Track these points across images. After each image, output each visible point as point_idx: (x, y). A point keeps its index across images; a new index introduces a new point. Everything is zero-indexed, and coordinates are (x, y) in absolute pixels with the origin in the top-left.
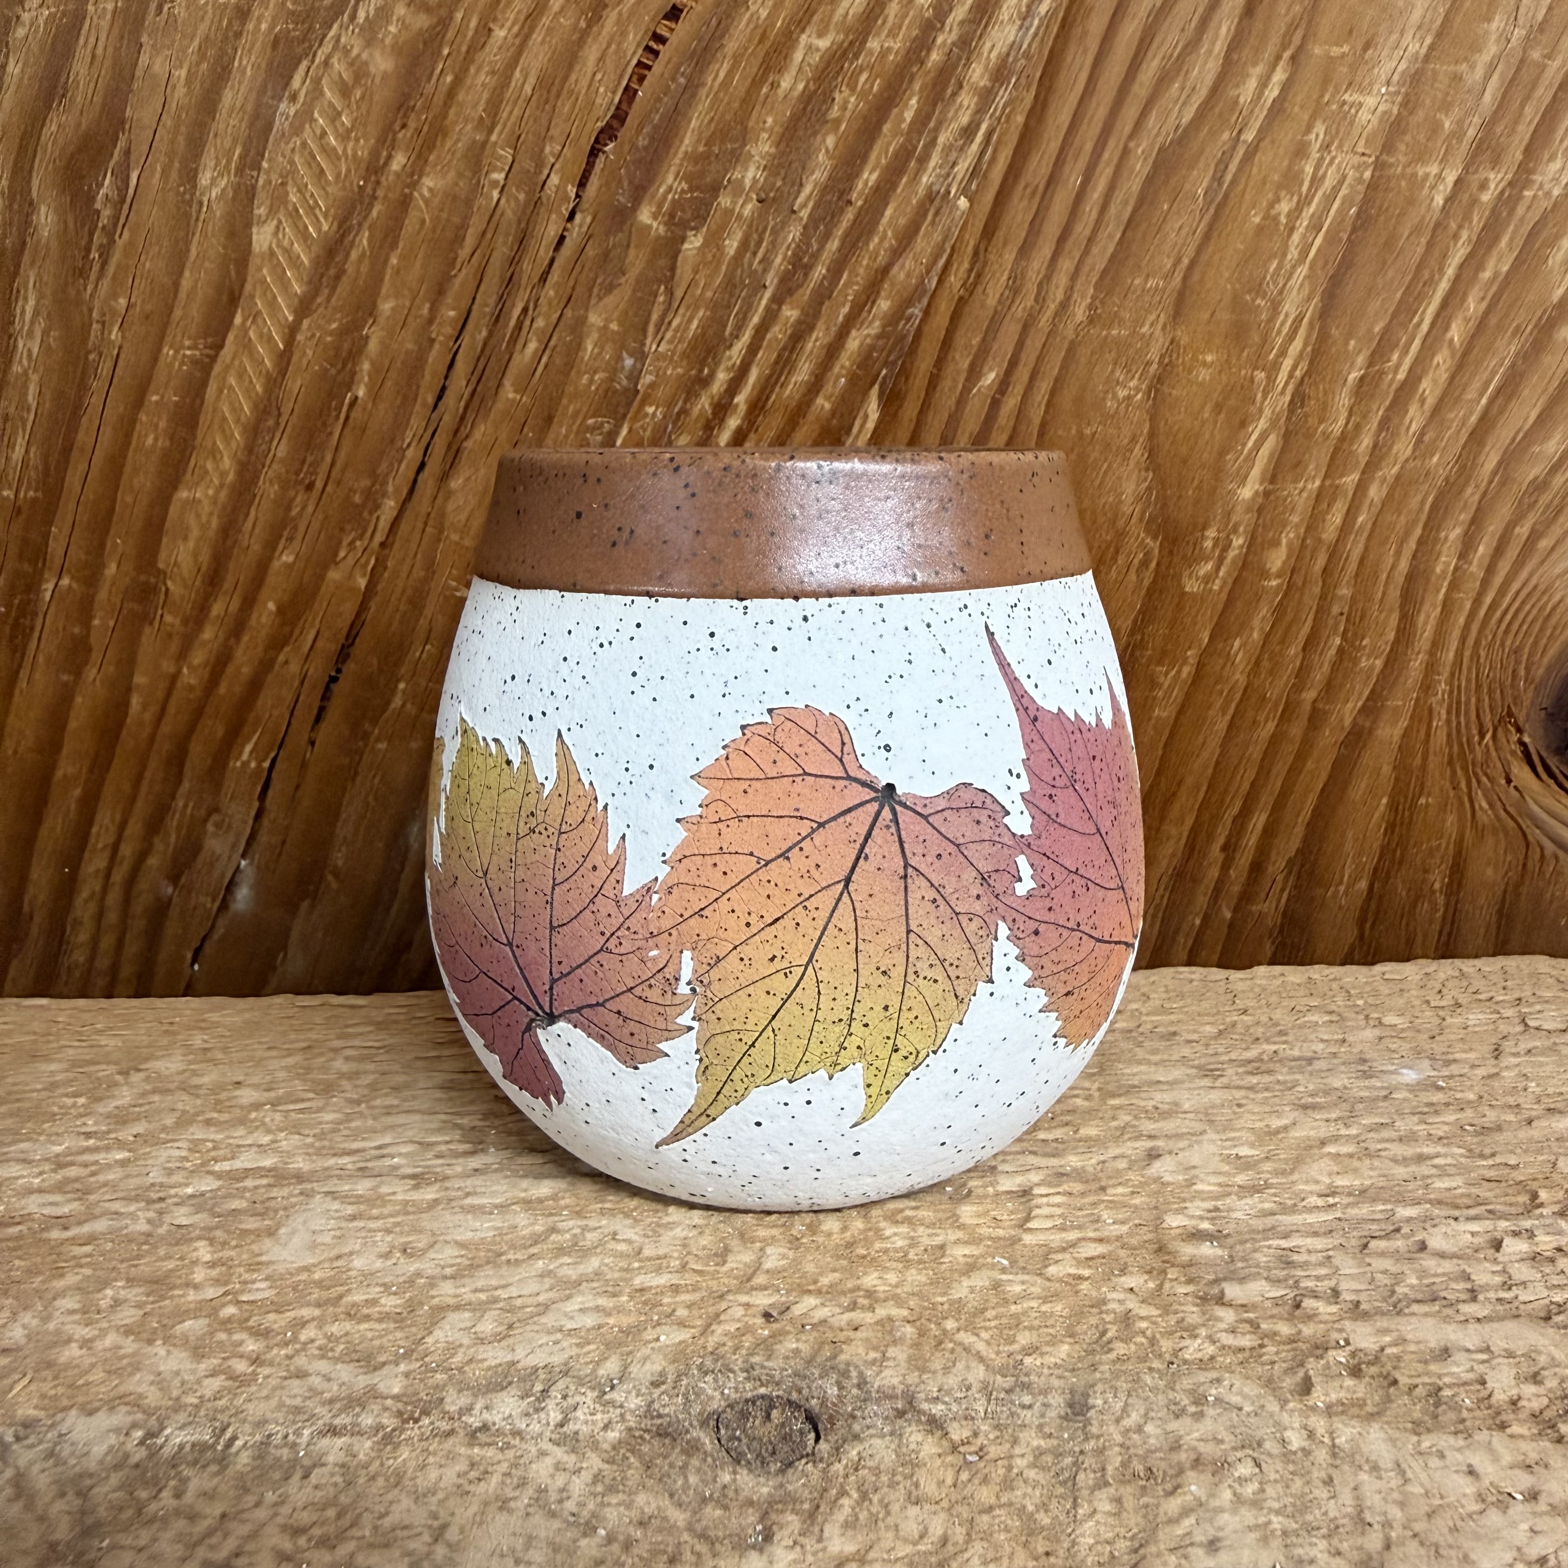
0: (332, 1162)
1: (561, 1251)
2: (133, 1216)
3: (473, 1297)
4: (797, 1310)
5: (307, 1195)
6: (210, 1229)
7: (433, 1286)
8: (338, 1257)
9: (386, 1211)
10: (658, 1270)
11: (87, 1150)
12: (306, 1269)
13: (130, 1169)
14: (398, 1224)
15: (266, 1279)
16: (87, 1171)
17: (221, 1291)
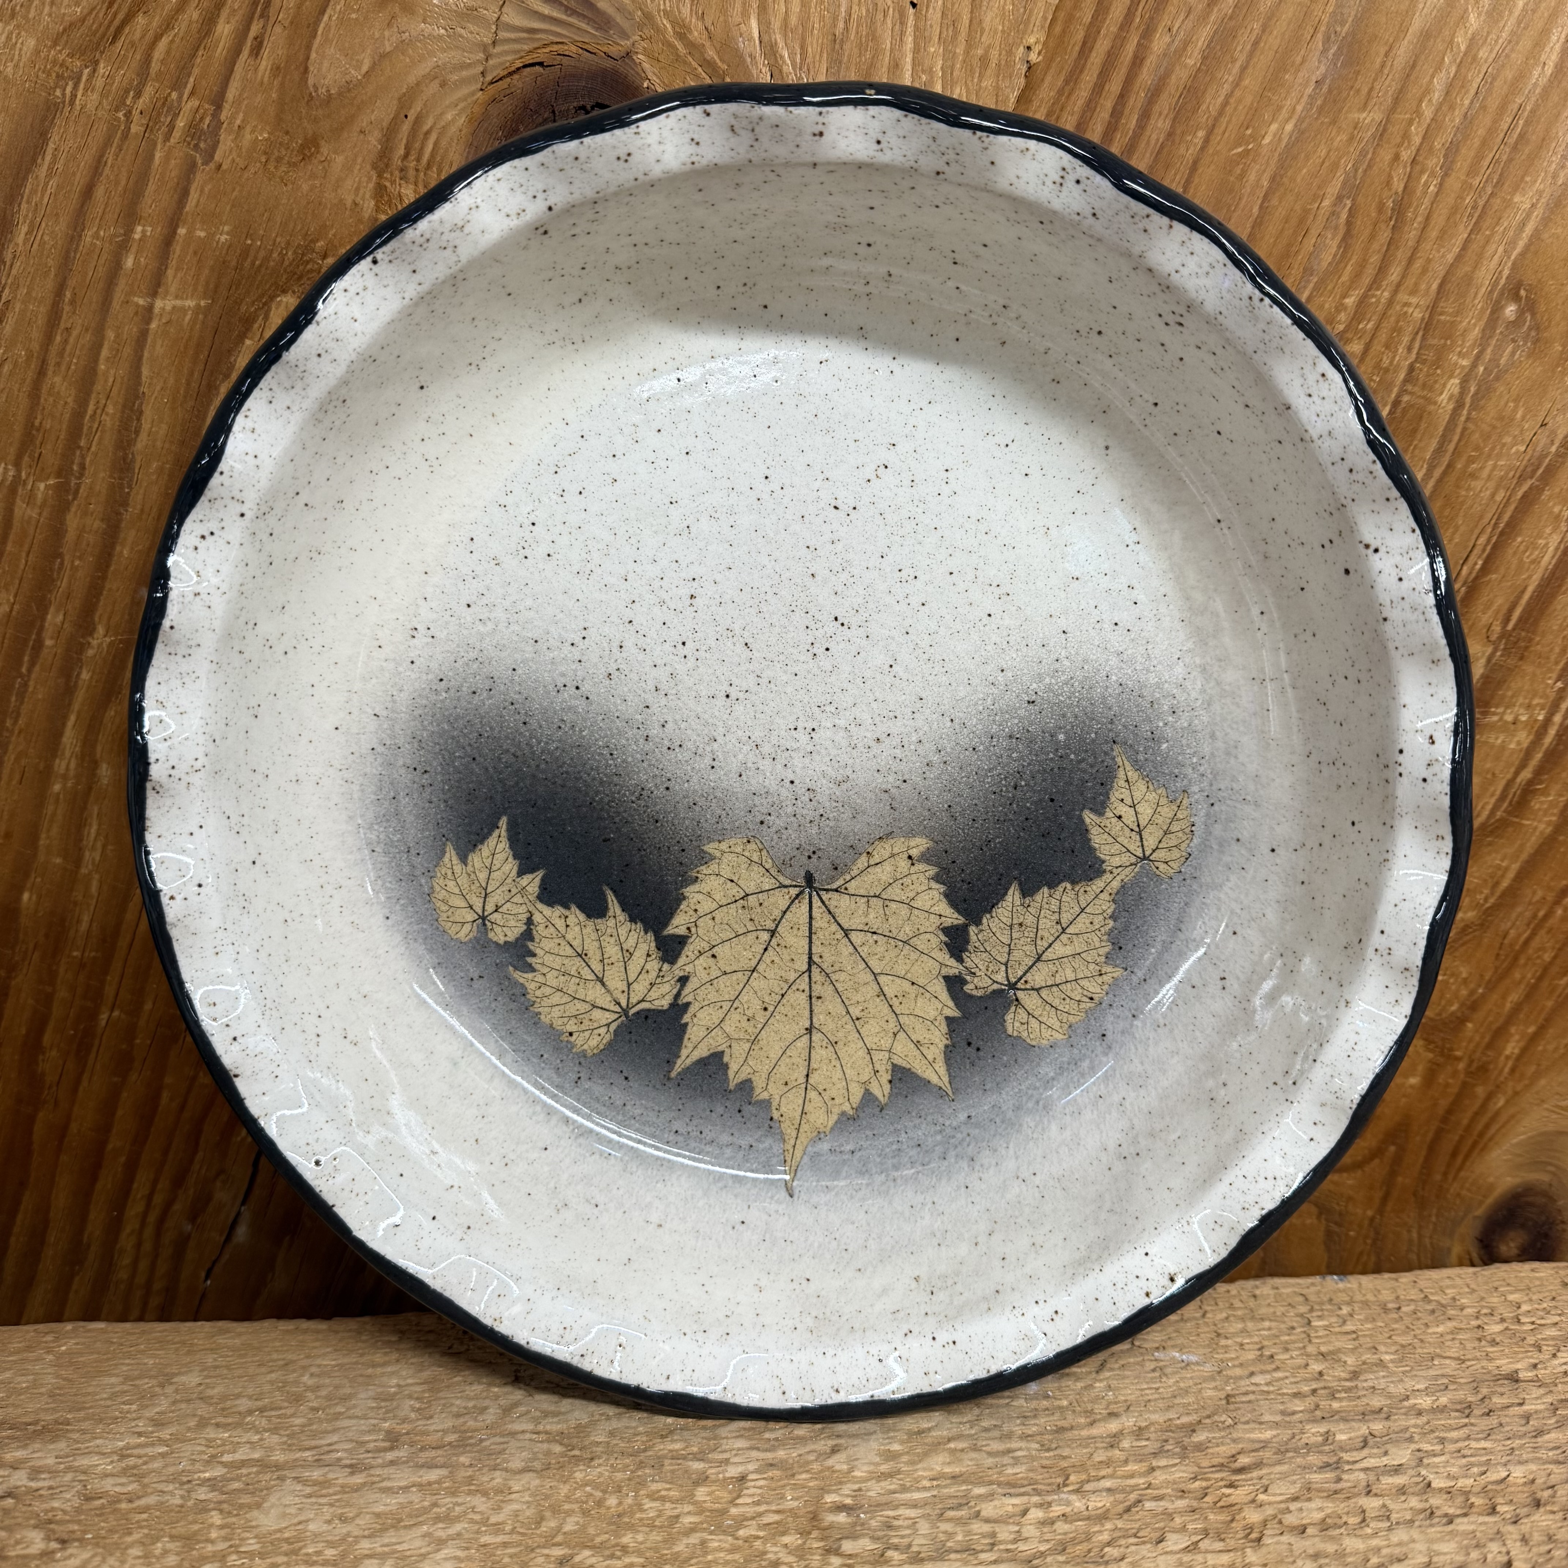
0: (298, 1455)
1: (438, 1519)
2: (172, 1493)
3: (379, 1550)
4: (577, 1559)
5: (282, 1479)
6: (220, 1502)
7: (357, 1542)
8: (300, 1523)
9: (331, 1491)
10: (497, 1533)
11: (139, 1446)
12: (280, 1531)
13: (169, 1460)
14: (338, 1500)
15: (256, 1537)
16: (140, 1461)
17: (227, 1544)
